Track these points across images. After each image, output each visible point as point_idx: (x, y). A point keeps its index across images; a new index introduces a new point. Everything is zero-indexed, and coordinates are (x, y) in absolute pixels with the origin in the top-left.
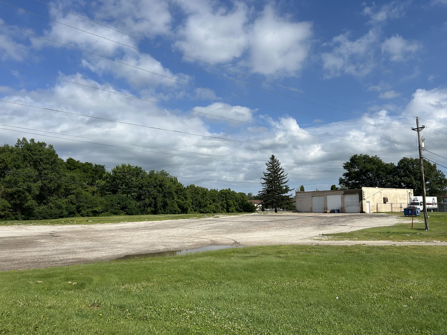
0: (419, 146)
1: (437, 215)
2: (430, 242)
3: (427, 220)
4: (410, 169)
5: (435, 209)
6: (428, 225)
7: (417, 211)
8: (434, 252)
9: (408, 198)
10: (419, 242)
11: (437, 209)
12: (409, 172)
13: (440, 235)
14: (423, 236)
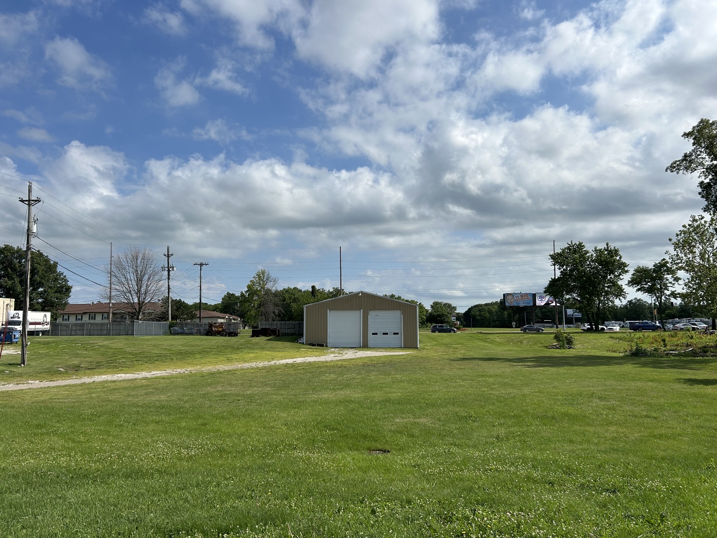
0: (28, 230)
1: (45, 341)
2: (23, 383)
3: (25, 349)
4: (14, 266)
5: (46, 331)
6: (26, 357)
7: (14, 335)
8: (23, 399)
9: (5, 313)
10: (5, 385)
11: (49, 331)
12: (12, 271)
13: (42, 371)
14: (14, 374)
